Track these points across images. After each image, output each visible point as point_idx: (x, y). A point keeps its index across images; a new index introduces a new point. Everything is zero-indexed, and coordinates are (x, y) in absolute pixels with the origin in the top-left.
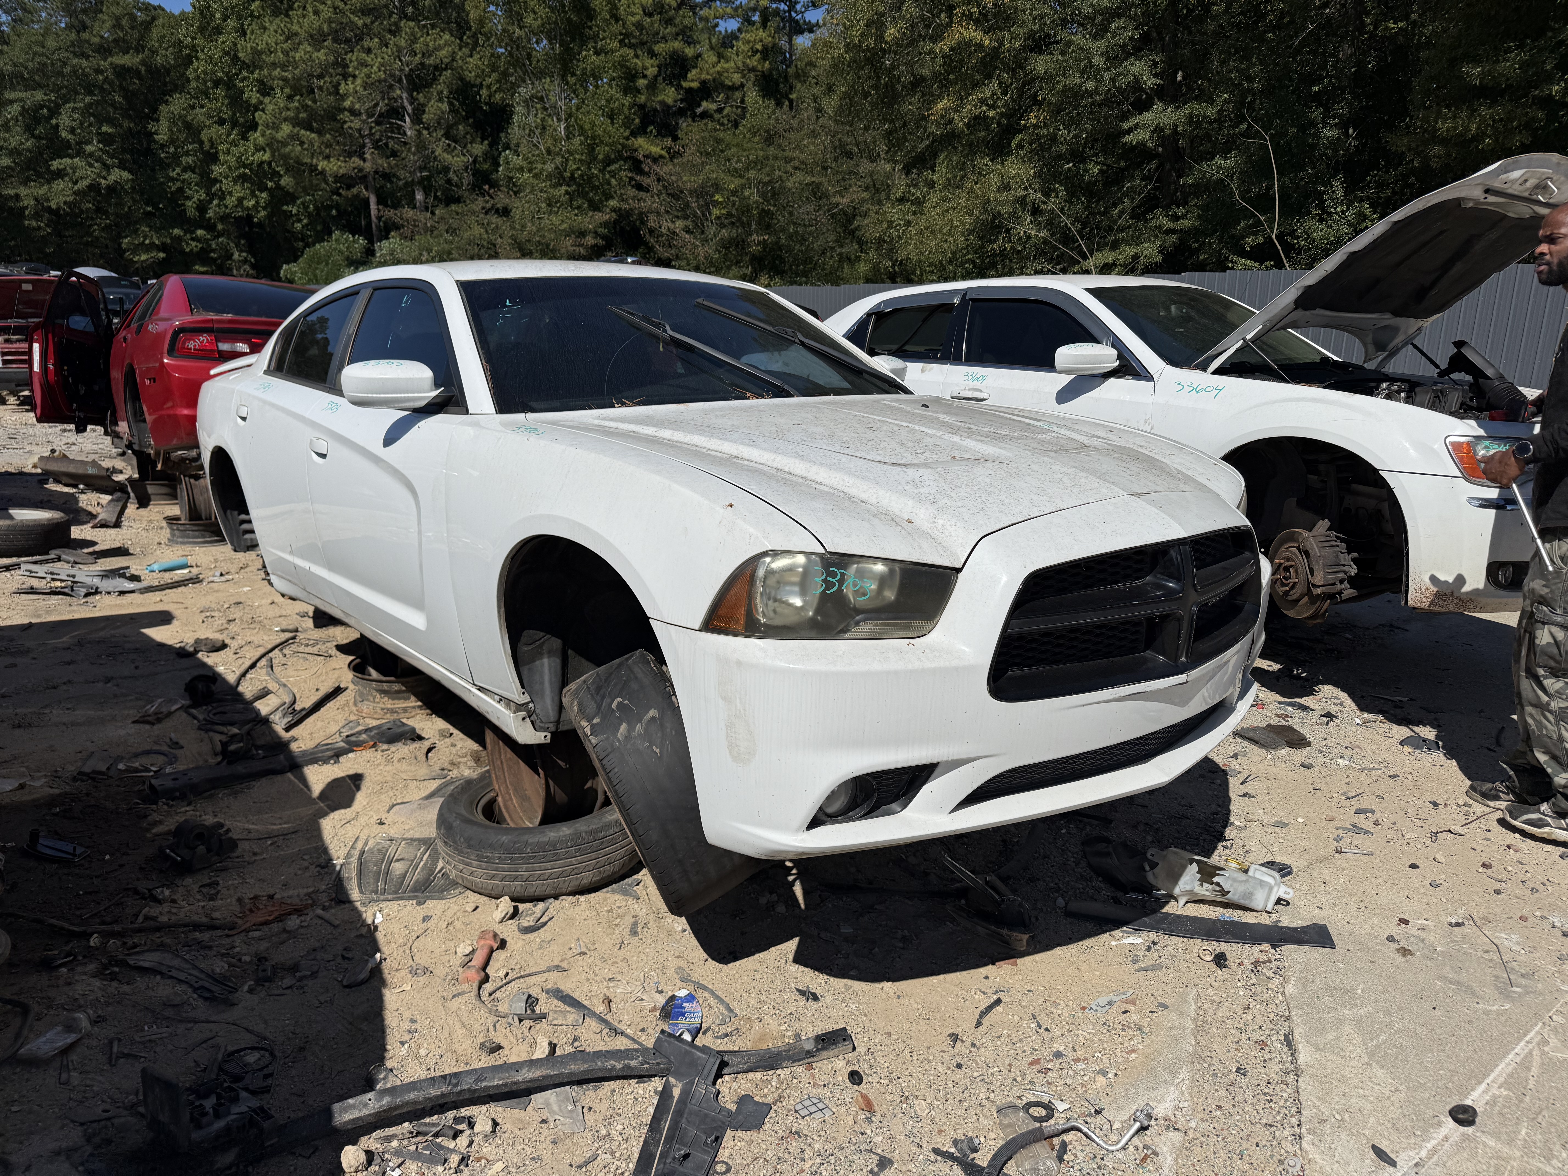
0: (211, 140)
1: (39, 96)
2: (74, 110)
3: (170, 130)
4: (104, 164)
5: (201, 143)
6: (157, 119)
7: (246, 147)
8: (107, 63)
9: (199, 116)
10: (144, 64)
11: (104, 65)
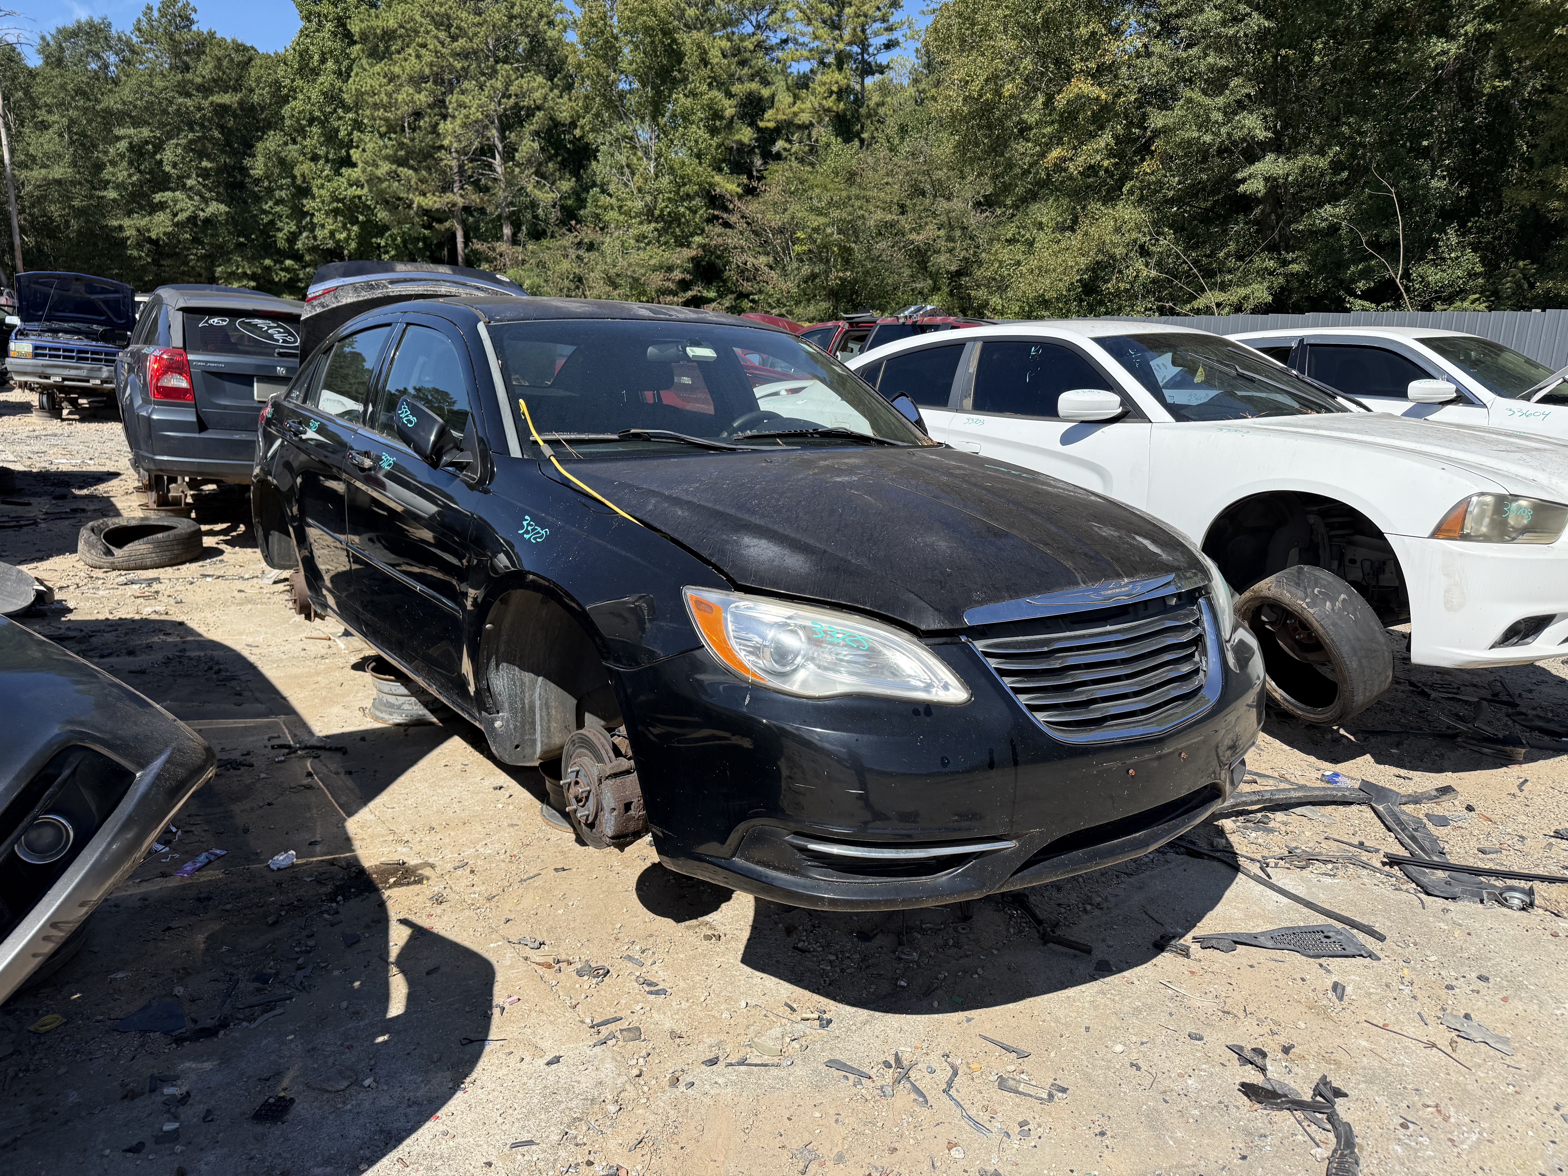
0: (303, 176)
1: (145, 132)
2: (177, 145)
3: (266, 165)
4: (202, 197)
5: (294, 177)
6: (253, 155)
7: (340, 182)
8: (208, 102)
9: (292, 152)
10: (241, 102)
11: (204, 104)
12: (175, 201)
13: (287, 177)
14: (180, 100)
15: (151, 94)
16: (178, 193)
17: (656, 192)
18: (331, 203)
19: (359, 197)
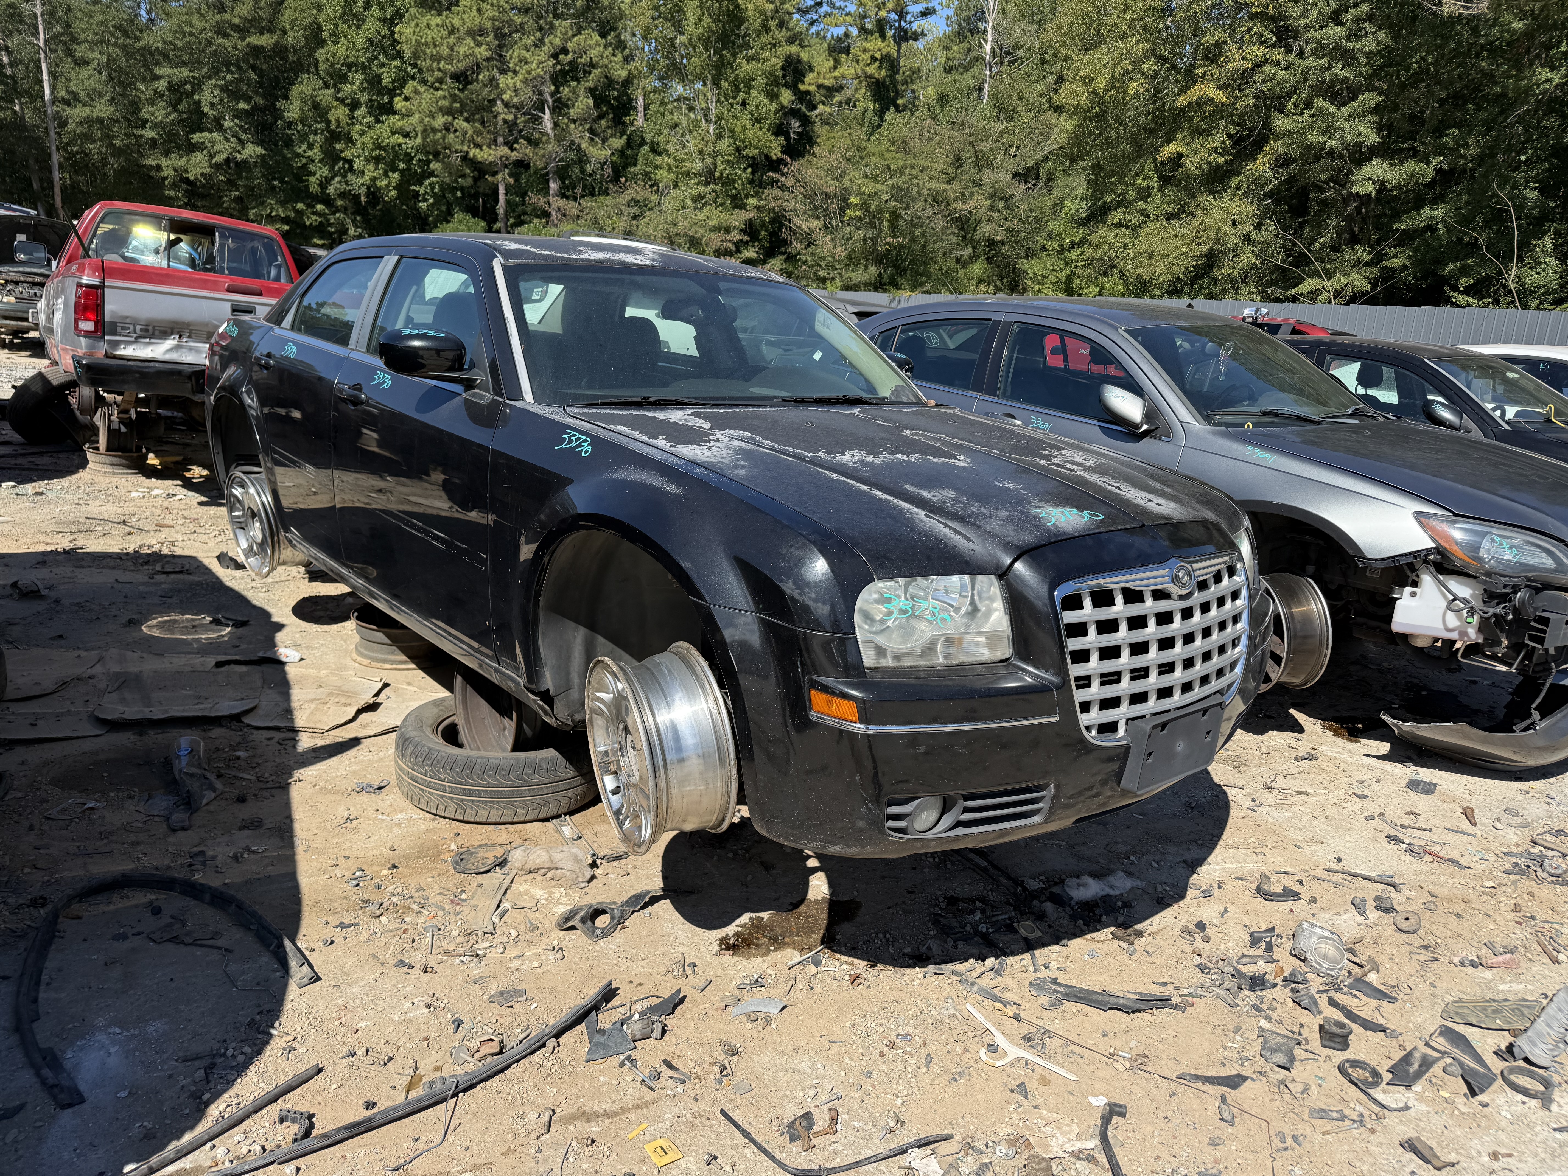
0: (338, 121)
1: (185, 73)
2: (215, 86)
3: (300, 109)
4: (239, 138)
5: (328, 122)
6: (286, 98)
7: (383, 130)
8: (244, 43)
9: (326, 96)
10: (276, 44)
11: (240, 45)
12: (213, 143)
13: (322, 122)
14: (220, 41)
15: (191, 34)
16: (215, 134)
17: (716, 154)
18: (372, 150)
19: (400, 145)
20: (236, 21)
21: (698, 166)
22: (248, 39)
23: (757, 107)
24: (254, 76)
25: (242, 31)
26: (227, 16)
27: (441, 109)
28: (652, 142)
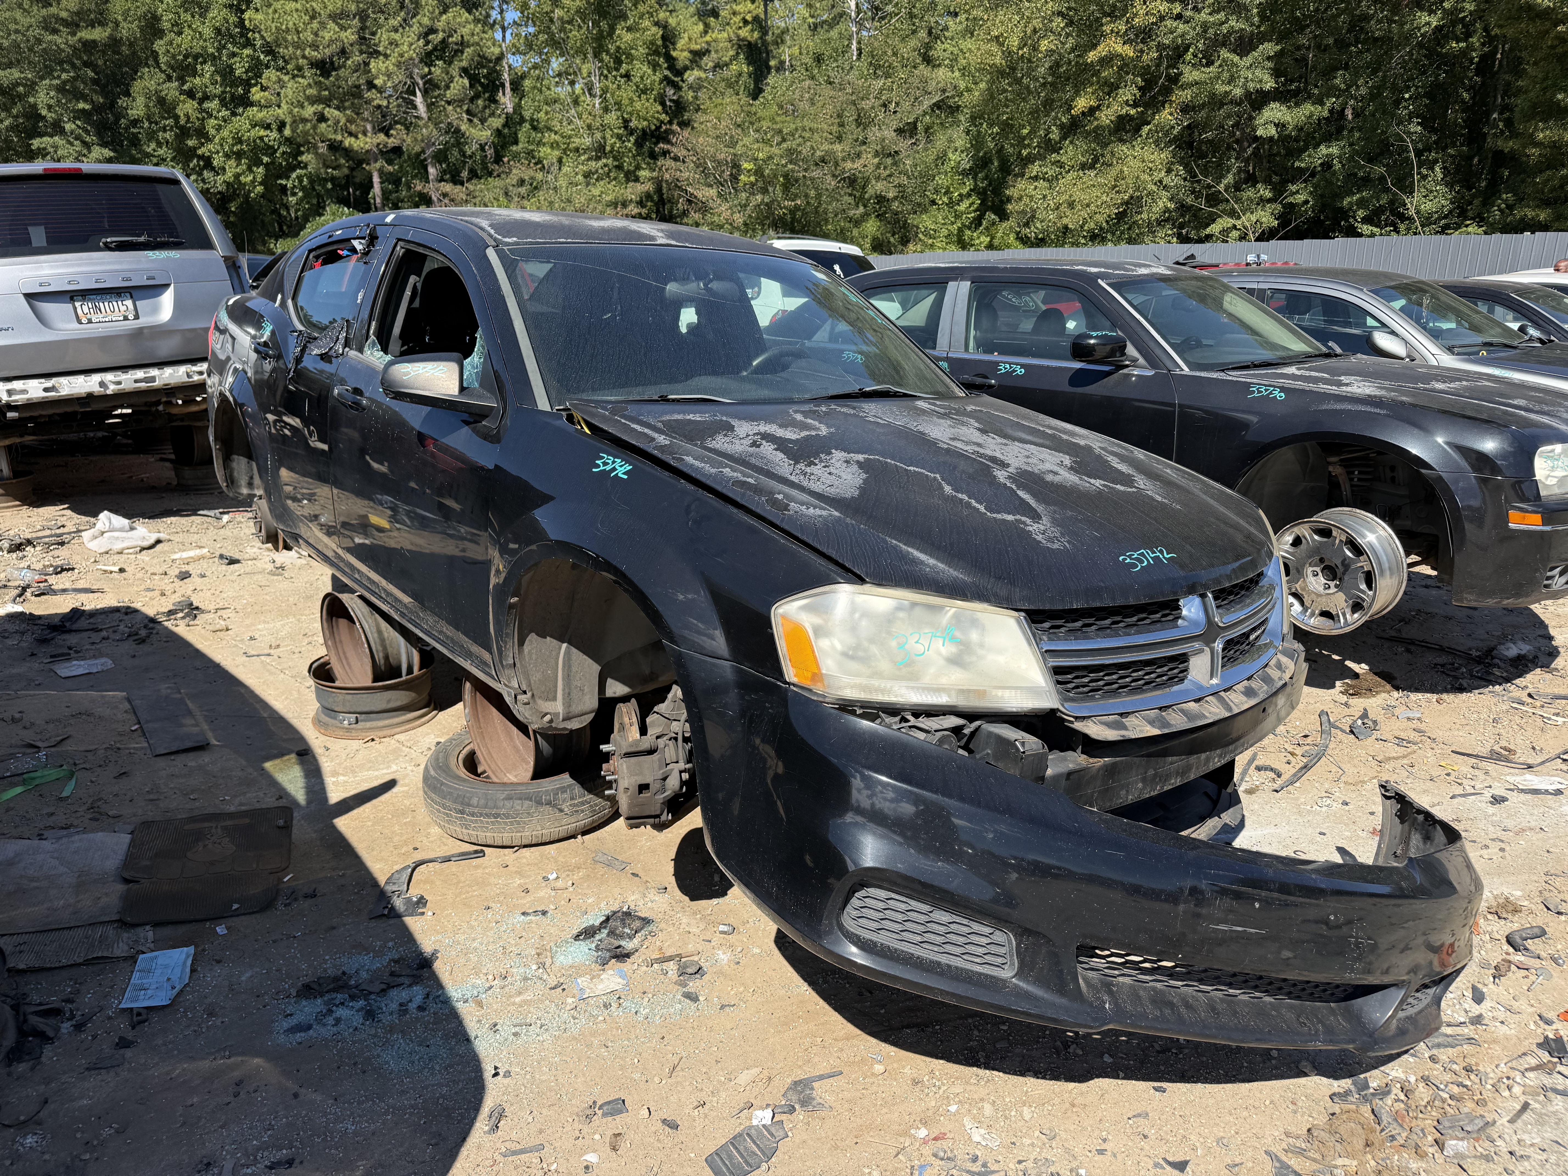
0: (187, 116)
1: (15, 74)
2: (50, 86)
4: (83, 141)
5: (177, 118)
6: (128, 94)
7: (241, 122)
8: (76, 38)
9: (171, 90)
10: (111, 37)
11: (72, 40)
12: (56, 147)
13: (169, 118)
14: (50, 38)
15: (17, 31)
16: (56, 138)
17: (603, 128)
18: (233, 145)
19: (261, 138)
20: (64, 14)
21: (587, 141)
22: (79, 34)
23: (642, 78)
24: (91, 74)
25: (73, 25)
26: (53, 10)
27: (308, 98)
28: (532, 120)
